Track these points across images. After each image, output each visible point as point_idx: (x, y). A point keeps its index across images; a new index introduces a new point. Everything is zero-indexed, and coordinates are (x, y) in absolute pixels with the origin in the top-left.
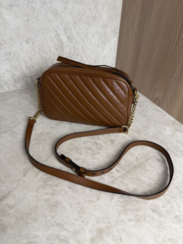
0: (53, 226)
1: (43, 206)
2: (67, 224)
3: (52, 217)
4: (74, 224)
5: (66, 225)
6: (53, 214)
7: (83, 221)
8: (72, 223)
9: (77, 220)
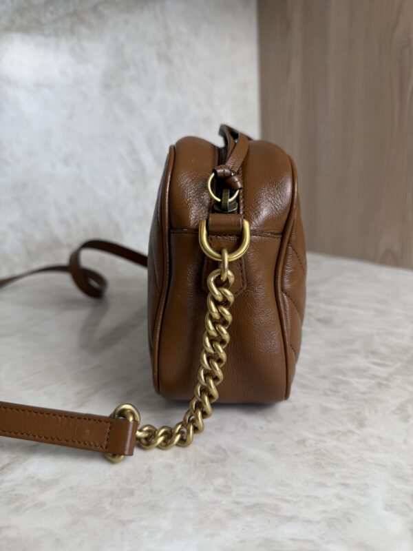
0: (233, 515)
1: (171, 467)
2: (287, 501)
3: (218, 491)
4: (316, 497)
5: (284, 505)
6: (219, 481)
7: (345, 485)
8: (308, 497)
9: (322, 485)
